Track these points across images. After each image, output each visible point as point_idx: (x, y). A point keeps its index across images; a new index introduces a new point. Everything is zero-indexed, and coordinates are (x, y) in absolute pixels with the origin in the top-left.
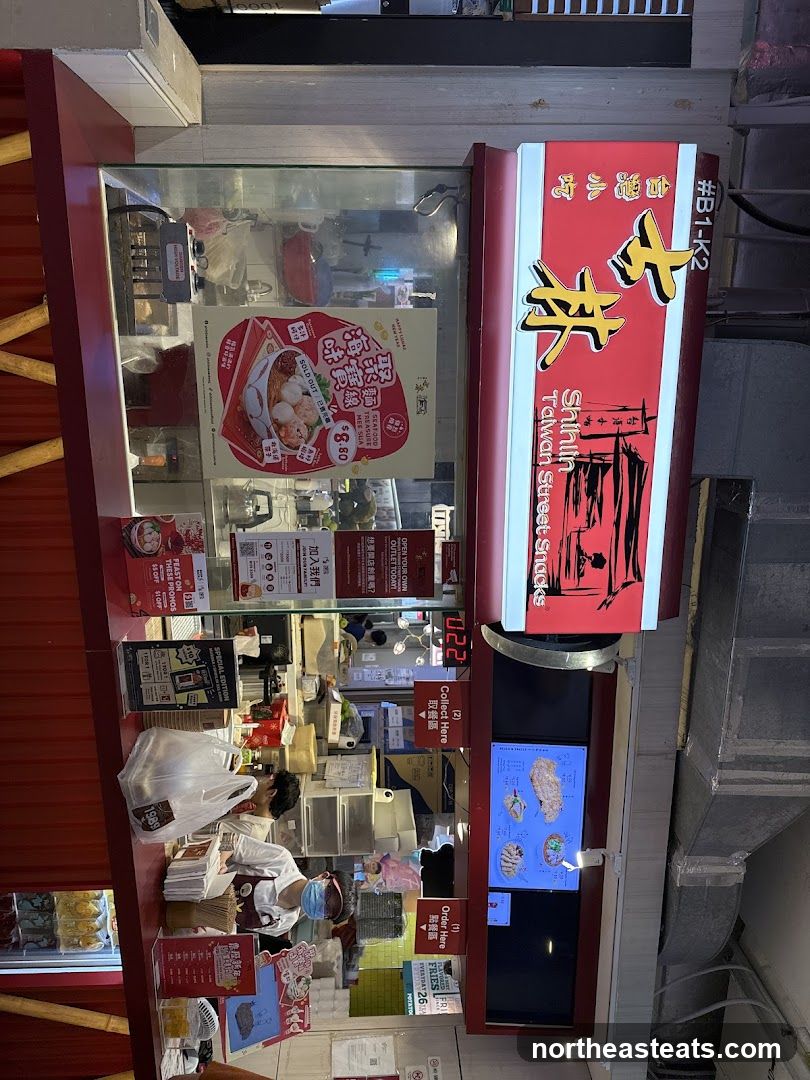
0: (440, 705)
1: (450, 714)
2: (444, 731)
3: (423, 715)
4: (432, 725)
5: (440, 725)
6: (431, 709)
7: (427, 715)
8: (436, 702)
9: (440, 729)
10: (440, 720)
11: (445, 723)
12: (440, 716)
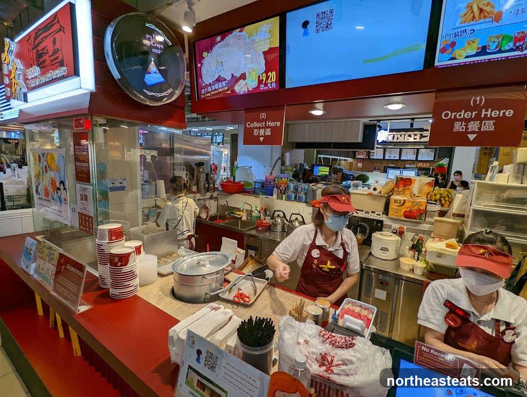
0: (257, 128)
1: (263, 120)
2: (272, 124)
3: (262, 139)
4: (268, 132)
5: (269, 127)
6: (259, 134)
7: (262, 136)
8: (255, 131)
9: (271, 127)
10: (265, 128)
11: (268, 124)
12: (263, 128)
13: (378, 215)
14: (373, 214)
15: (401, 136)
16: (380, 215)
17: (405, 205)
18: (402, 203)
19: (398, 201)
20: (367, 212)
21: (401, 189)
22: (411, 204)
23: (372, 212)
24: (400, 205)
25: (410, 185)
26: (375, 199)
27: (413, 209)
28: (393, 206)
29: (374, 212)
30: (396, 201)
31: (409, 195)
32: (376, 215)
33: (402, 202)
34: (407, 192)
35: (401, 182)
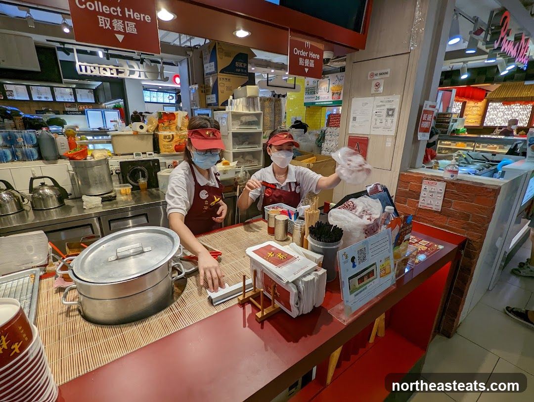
13: (149, 155)
14: (144, 155)
15: (95, 68)
16: (151, 154)
17: (174, 139)
18: (171, 138)
19: (168, 137)
20: (138, 155)
21: (166, 124)
22: (178, 138)
23: (143, 153)
24: (170, 140)
25: (174, 119)
26: (142, 139)
27: (181, 142)
28: (162, 143)
29: (145, 153)
30: (165, 137)
31: (175, 129)
32: (148, 156)
33: (171, 136)
34: (173, 127)
35: (165, 117)
